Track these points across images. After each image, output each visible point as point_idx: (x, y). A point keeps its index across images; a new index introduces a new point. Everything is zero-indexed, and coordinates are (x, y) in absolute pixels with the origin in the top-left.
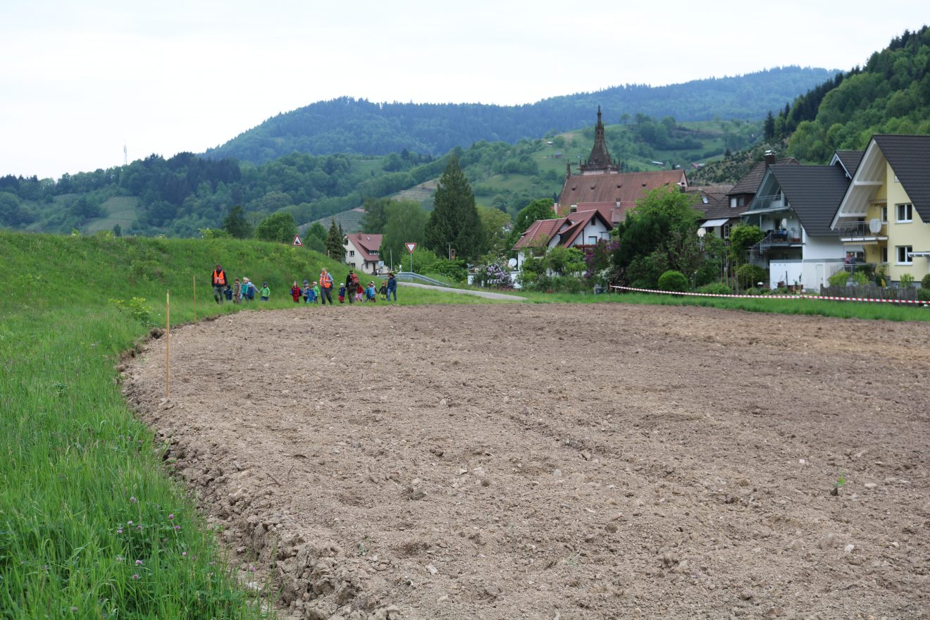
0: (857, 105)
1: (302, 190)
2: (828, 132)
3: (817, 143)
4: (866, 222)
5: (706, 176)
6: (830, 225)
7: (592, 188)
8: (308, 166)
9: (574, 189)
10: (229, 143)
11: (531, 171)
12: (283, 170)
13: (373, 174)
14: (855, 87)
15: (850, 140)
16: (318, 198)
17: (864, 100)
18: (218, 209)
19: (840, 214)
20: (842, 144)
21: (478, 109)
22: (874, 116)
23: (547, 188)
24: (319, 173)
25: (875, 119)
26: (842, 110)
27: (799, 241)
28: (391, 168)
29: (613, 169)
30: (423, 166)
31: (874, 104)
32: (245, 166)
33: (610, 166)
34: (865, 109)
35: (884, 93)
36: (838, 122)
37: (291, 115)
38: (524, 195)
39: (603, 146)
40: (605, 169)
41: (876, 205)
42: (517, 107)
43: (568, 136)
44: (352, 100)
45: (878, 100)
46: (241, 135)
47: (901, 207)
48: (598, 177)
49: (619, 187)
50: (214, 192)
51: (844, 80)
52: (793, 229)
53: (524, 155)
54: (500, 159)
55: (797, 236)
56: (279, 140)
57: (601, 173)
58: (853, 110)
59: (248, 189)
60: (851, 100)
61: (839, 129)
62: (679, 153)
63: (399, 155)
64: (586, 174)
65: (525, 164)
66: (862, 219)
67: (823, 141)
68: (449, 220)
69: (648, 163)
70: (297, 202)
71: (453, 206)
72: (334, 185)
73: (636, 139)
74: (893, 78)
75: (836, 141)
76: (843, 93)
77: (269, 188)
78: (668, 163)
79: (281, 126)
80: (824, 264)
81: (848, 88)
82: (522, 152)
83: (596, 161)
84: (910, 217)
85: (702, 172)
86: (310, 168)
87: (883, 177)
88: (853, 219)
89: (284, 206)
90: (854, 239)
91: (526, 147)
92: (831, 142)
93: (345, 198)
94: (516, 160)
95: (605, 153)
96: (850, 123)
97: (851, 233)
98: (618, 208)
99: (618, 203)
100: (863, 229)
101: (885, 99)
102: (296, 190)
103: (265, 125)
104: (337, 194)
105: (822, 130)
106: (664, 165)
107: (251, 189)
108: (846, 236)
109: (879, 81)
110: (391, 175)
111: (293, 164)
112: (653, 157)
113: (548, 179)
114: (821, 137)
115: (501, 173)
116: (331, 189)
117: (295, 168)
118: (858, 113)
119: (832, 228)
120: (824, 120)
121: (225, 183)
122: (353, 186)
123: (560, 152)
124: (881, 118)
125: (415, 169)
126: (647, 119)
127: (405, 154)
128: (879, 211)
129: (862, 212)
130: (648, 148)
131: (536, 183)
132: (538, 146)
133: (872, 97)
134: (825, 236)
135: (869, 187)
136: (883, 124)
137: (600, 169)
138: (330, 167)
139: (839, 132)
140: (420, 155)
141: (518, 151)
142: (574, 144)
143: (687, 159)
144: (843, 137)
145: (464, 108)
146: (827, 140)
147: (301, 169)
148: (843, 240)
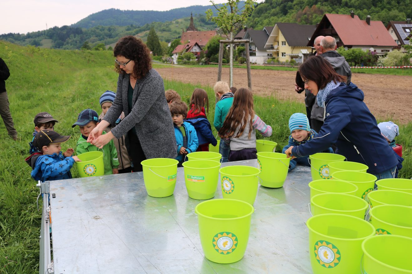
0: (262, 12)
1: (101, 37)
2: (255, 20)
3: (251, 23)
4: (273, 46)
5: (220, 32)
6: (264, 46)
7: (190, 36)
8: (103, 29)
9: (185, 36)
10: (78, 22)
11: (169, 31)
12: (95, 30)
13: (122, 31)
14: (262, 8)
15: (261, 23)
16: (106, 39)
17: (264, 11)
18: (76, 42)
19: (267, 44)
20: (259, 24)
21: (152, 12)
22: (267, 16)
23: (174, 36)
24: (106, 31)
25: (268, 17)
26: (258, 14)
27: (255, 51)
28: (128, 30)
29: (196, 30)
30: (137, 29)
31: (267, 12)
32: (84, 30)
33: (195, 29)
34: (264, 14)
35: (270, 9)
36: (257, 17)
37: (97, 14)
38: (168, 38)
39: (193, 24)
40: (193, 30)
41: (276, 41)
42: (164, 12)
43: (180, 20)
44: (115, 9)
45: (268, 11)
46: (82, 20)
47: (283, 42)
48: (192, 32)
49: (198, 35)
50: (75, 37)
51: (259, 6)
52: (253, 48)
53: (167, 26)
54: (160, 27)
55: (254, 50)
56: (93, 22)
57: (192, 31)
58: (261, 14)
59: (85, 36)
60: (261, 11)
61: (257, 19)
62: (211, 25)
63: (130, 26)
64: (188, 31)
65: (167, 29)
66: (272, 45)
67: (253, 23)
68: (152, 45)
69: (203, 28)
70: (100, 40)
71: (153, 41)
72: (111, 35)
73: (199, 21)
74: (272, 5)
75: (257, 22)
76: (259, 9)
77: (91, 36)
78: (208, 28)
79: (93, 17)
80: (262, 57)
81: (260, 8)
82: (166, 25)
83: (191, 28)
84: (285, 45)
85: (219, 31)
86: (104, 30)
87: (278, 34)
88: (270, 45)
89: (96, 41)
90: (271, 50)
91: (167, 23)
92: (255, 23)
93: (115, 39)
94: (164, 27)
95: (193, 26)
96: (260, 18)
97: (269, 49)
98: (201, 41)
99: (201, 40)
100: (272, 48)
101: (270, 11)
102: (100, 36)
103: (89, 17)
104: (112, 38)
105: (253, 20)
106: (207, 29)
107: (86, 36)
108: (268, 50)
109: (268, 6)
110: (128, 32)
111: (98, 29)
112: (204, 26)
113: (174, 33)
114: (253, 22)
115: (160, 31)
116: (110, 36)
117: (99, 30)
118: (262, 15)
119: (265, 47)
120: (253, 17)
121: (78, 34)
122: (117, 35)
123: (177, 25)
124: (269, 16)
125: (135, 30)
126: (202, 15)
127: (132, 26)
128: (277, 43)
129: (272, 43)
130: (203, 24)
131: (171, 34)
132: (171, 23)
133: (266, 10)
134: (262, 49)
135: (274, 37)
136: (270, 18)
137: (192, 30)
138: (109, 30)
139: (257, 20)
140: (136, 26)
141: (165, 25)
142: (182, 23)
143: (214, 27)
144: (258, 22)
145: (148, 12)
146: (254, 23)
147: (101, 30)
148: (267, 51)
